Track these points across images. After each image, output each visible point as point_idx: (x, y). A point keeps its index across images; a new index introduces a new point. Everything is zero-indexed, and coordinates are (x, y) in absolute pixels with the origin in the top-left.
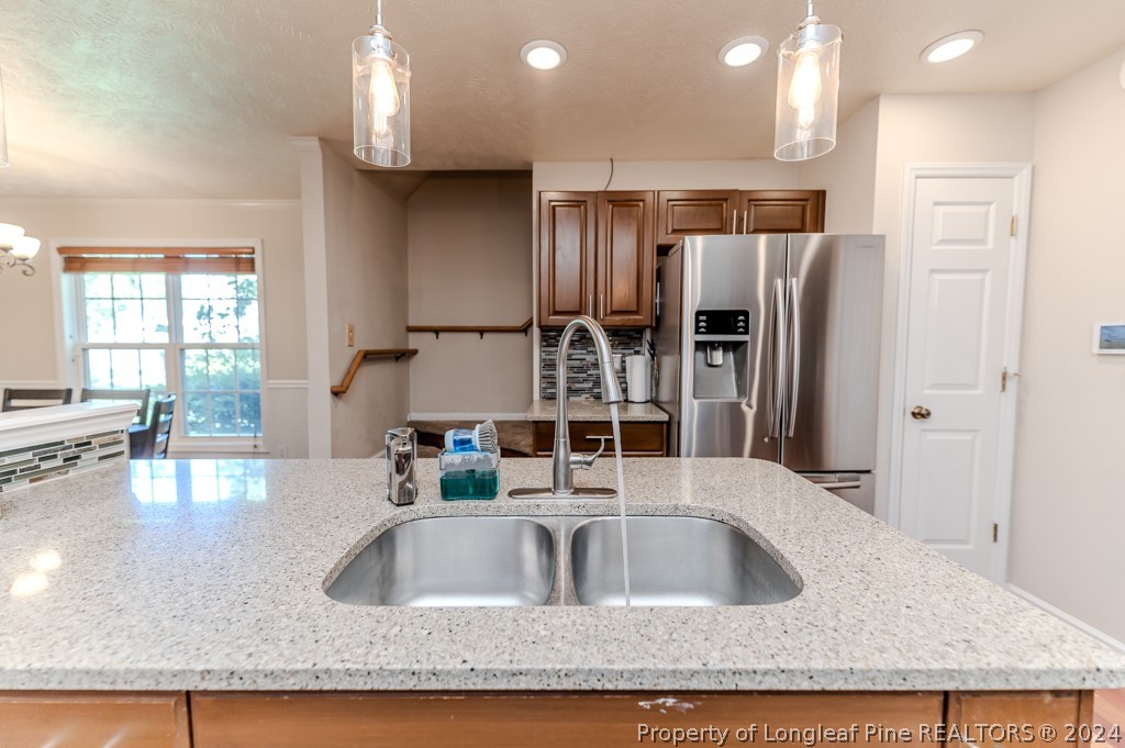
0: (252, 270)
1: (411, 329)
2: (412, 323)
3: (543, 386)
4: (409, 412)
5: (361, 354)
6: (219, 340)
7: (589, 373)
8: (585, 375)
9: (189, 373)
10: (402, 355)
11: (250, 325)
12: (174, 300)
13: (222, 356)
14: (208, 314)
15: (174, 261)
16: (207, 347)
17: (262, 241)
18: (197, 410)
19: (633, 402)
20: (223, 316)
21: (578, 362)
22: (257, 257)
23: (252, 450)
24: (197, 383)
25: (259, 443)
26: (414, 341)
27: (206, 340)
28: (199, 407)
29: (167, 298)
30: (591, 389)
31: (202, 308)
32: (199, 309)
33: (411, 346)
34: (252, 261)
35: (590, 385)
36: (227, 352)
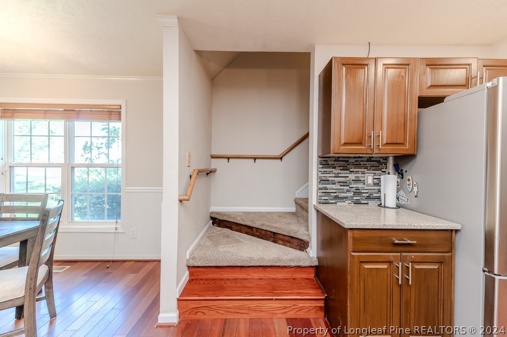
0: (120, 119)
1: (213, 157)
2: (214, 153)
3: (320, 194)
4: (210, 207)
5: (196, 172)
6: (96, 162)
7: (351, 186)
8: (348, 188)
9: (77, 180)
10: (209, 173)
11: (116, 153)
12: (69, 138)
13: (96, 171)
14: (90, 147)
15: (71, 113)
16: (88, 166)
17: (126, 101)
18: (81, 201)
19: (388, 207)
20: (99, 148)
21: (344, 179)
22: (123, 111)
23: (114, 231)
24: (82, 186)
25: (119, 226)
26: (215, 164)
27: (88, 162)
28: (82, 200)
29: (65, 136)
30: (352, 197)
31: (87, 143)
32: (85, 144)
33: (213, 167)
34: (120, 113)
35: (352, 194)
36: (99, 169)
